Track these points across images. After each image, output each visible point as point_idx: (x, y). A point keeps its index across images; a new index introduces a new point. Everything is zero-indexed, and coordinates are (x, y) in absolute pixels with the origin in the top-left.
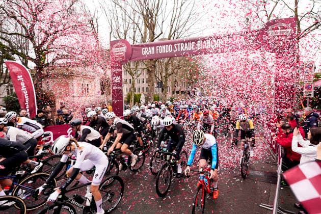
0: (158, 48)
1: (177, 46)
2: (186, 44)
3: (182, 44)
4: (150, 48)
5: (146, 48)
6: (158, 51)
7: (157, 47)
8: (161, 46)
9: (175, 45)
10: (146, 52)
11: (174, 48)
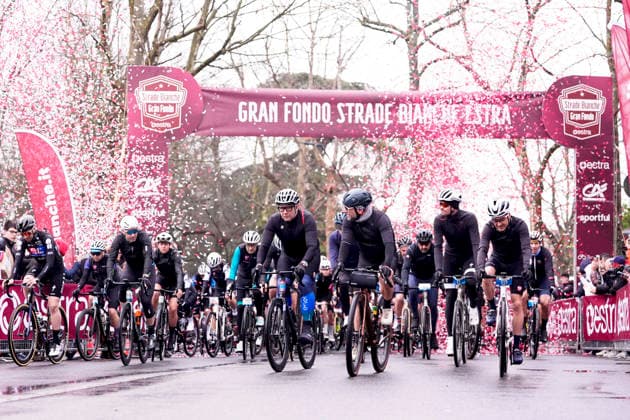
0: (290, 108)
1: (345, 110)
2: (370, 106)
3: (358, 105)
4: (263, 104)
5: (251, 104)
6: (290, 116)
7: (287, 105)
8: (297, 104)
9: (340, 106)
10: (252, 114)
11: (335, 115)
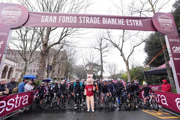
1: (82, 19)
2: (91, 18)
3: (87, 17)
4: (51, 17)
5: (47, 17)
7: (60, 17)
8: (64, 17)
9: (80, 17)
10: (47, 20)
11: (79, 20)
